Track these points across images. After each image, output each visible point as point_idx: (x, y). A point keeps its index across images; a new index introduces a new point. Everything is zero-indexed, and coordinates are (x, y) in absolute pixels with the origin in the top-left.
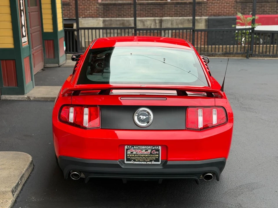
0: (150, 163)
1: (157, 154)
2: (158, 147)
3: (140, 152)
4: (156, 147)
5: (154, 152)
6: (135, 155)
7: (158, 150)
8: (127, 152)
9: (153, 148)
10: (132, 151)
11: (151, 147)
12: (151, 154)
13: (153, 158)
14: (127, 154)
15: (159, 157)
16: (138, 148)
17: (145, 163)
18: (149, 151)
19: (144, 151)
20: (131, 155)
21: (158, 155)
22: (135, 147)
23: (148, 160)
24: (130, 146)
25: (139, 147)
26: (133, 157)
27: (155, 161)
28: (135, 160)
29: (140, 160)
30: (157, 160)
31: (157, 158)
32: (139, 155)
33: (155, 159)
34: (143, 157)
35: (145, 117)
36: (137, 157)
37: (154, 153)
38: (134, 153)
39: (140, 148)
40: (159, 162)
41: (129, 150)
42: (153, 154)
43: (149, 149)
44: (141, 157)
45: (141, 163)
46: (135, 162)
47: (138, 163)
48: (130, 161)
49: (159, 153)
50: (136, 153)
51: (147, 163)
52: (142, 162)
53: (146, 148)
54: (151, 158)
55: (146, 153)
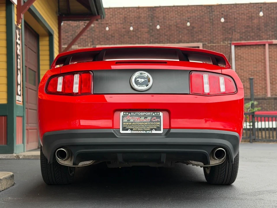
0: (150, 132)
1: (158, 121)
2: (159, 113)
3: (139, 120)
4: (157, 113)
5: (154, 119)
6: (132, 123)
7: (160, 117)
8: (122, 120)
9: (154, 114)
10: (128, 119)
11: (151, 114)
12: (151, 121)
13: (153, 126)
14: (123, 122)
15: (160, 125)
16: (136, 115)
17: (144, 132)
18: (149, 118)
19: (143, 118)
20: (127, 124)
21: (159, 123)
22: (132, 114)
23: (148, 129)
24: (126, 113)
25: (137, 113)
26: (130, 125)
27: (156, 130)
28: (133, 129)
29: (139, 129)
30: (159, 129)
31: (159, 126)
32: (137, 123)
33: (156, 128)
34: (142, 126)
35: (143, 80)
36: (134, 125)
37: (155, 121)
38: (131, 121)
39: (138, 115)
40: (161, 131)
41: (125, 118)
42: (153, 122)
43: (149, 116)
44: (139, 126)
45: (139, 132)
46: (133, 131)
47: (136, 133)
48: (127, 130)
49: (160, 120)
50: (134, 121)
51: (147, 132)
52: (141, 131)
53: (145, 115)
54: (151, 126)
55: (145, 121)
